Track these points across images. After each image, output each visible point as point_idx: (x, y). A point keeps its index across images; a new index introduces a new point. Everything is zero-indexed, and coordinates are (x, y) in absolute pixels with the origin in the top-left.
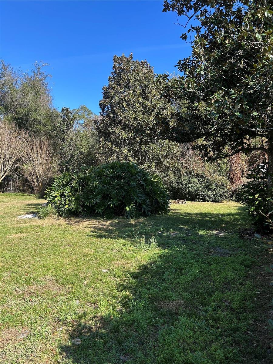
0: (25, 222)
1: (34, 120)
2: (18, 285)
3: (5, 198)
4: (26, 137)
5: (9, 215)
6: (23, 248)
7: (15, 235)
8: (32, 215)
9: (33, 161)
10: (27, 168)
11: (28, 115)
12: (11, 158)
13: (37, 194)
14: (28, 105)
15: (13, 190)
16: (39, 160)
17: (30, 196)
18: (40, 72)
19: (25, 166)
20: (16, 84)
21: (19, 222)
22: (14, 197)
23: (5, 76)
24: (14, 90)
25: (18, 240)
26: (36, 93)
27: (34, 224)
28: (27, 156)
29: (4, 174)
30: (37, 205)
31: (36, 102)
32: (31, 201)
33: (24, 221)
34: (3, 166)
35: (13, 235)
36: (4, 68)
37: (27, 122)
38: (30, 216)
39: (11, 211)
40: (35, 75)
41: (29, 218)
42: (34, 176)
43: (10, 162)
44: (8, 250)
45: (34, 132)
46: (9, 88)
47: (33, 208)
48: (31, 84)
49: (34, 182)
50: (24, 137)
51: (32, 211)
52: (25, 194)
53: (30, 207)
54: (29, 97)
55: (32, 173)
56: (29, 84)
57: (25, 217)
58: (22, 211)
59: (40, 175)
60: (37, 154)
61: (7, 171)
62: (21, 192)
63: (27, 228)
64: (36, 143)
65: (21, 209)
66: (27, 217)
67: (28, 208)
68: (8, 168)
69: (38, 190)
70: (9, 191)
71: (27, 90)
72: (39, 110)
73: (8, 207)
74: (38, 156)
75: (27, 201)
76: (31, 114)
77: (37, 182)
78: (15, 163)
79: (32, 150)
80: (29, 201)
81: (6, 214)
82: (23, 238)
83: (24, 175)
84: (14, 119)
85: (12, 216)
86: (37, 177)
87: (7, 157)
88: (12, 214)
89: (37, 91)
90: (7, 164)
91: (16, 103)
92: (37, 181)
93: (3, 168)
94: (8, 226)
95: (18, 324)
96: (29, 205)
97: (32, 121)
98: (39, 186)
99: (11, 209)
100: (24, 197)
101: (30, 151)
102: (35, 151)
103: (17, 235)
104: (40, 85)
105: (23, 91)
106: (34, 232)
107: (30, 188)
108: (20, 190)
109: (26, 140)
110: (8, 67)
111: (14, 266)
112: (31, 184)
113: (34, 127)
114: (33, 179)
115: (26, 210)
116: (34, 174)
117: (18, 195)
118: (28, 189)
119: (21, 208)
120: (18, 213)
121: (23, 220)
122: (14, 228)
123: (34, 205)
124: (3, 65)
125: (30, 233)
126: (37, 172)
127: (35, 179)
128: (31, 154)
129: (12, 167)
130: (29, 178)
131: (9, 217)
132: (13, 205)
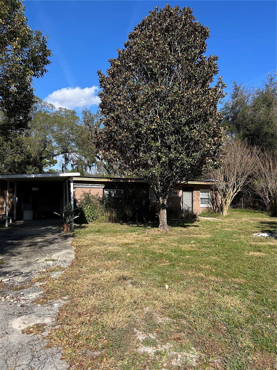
0: (261, 241)
1: (267, 133)
2: (266, 308)
3: (237, 214)
4: (259, 152)
5: (244, 231)
6: (264, 269)
7: (253, 253)
8: (268, 234)
9: (265, 176)
10: (259, 184)
11: (260, 130)
12: (244, 174)
13: (270, 211)
14: (260, 120)
15: (244, 206)
16: (272, 176)
17: (262, 213)
18: (273, 83)
19: (256, 182)
20: (248, 101)
21: (255, 240)
22: (245, 213)
23: (237, 96)
24: (246, 108)
25: (258, 259)
26: (268, 106)
27: (271, 244)
28: (259, 172)
29: (237, 190)
30: (271, 224)
31: (268, 115)
32: (264, 219)
33: (261, 239)
34: (235, 183)
35: (251, 253)
36: (237, 89)
37: (258, 137)
38: (265, 235)
39: (245, 228)
40: (267, 87)
41: (264, 236)
42: (266, 192)
43: (243, 179)
44: (249, 268)
45: (266, 146)
46: (241, 107)
47: (267, 226)
48: (263, 98)
49: (266, 198)
50: (256, 153)
51: (266, 229)
52: (256, 211)
53: (264, 225)
54: (261, 112)
55: (264, 189)
56: (261, 98)
57: (260, 235)
58: (256, 229)
59: (273, 191)
60: (270, 169)
61: (240, 187)
62: (252, 209)
63: (265, 247)
64: (269, 158)
65: (255, 227)
66: (263, 236)
67: (261, 225)
68: (240, 185)
69: (271, 208)
70: (240, 207)
71: (259, 104)
72: (271, 122)
73: (241, 223)
74: (270, 171)
75: (260, 218)
76: (262, 128)
77: (270, 199)
78: (247, 179)
79: (264, 165)
80: (262, 219)
81: (241, 230)
82: (263, 258)
83: (255, 192)
84: (245, 136)
85: (247, 233)
86: (269, 193)
87: (240, 174)
88: (247, 231)
89: (270, 103)
90: (240, 181)
91: (248, 120)
92: (270, 197)
93: (236, 185)
94: (244, 242)
95: (272, 351)
96: (262, 223)
97: (264, 135)
98: (271, 203)
99: (244, 225)
100: (256, 214)
101: (262, 167)
102: (268, 166)
103: (255, 253)
104: (273, 96)
105: (254, 106)
106: (273, 253)
107: (262, 205)
108: (251, 207)
109: (258, 155)
110: (240, 87)
111: (258, 286)
112: (263, 200)
113: (266, 141)
114: (265, 195)
115: (260, 227)
116: (266, 191)
117: (249, 212)
118: (259, 206)
119: (255, 225)
120: (253, 230)
121: (259, 239)
122: (251, 245)
123: (267, 223)
124: (236, 86)
125: (269, 253)
126: (269, 188)
127: (267, 196)
128: (263, 169)
129: (244, 183)
130: (261, 195)
131: (244, 234)
132: (246, 222)
